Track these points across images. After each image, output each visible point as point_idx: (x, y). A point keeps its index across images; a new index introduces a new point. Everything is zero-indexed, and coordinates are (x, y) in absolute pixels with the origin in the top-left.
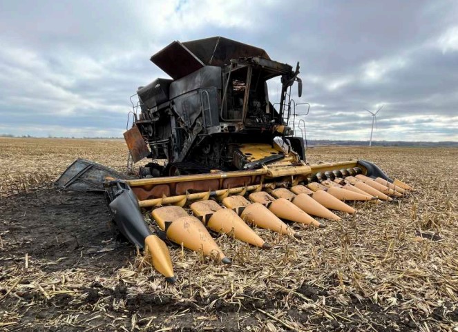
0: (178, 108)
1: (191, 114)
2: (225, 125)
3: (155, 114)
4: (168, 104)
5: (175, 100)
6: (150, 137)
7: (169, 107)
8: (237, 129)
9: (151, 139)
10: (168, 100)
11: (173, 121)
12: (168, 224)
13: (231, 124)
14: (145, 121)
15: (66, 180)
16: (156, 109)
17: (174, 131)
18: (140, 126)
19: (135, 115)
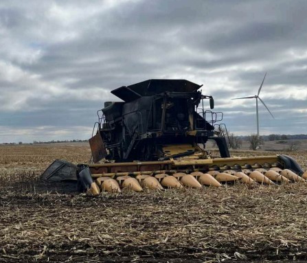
0: (126, 121)
1: (133, 126)
2: (150, 133)
3: (112, 125)
4: (121, 118)
5: (125, 116)
6: (108, 142)
7: (121, 120)
8: (158, 135)
9: (109, 143)
10: (121, 116)
11: (124, 130)
12: (102, 182)
13: (153, 132)
14: (106, 130)
15: (48, 174)
16: (113, 122)
17: (124, 137)
18: (102, 133)
19: (100, 125)
